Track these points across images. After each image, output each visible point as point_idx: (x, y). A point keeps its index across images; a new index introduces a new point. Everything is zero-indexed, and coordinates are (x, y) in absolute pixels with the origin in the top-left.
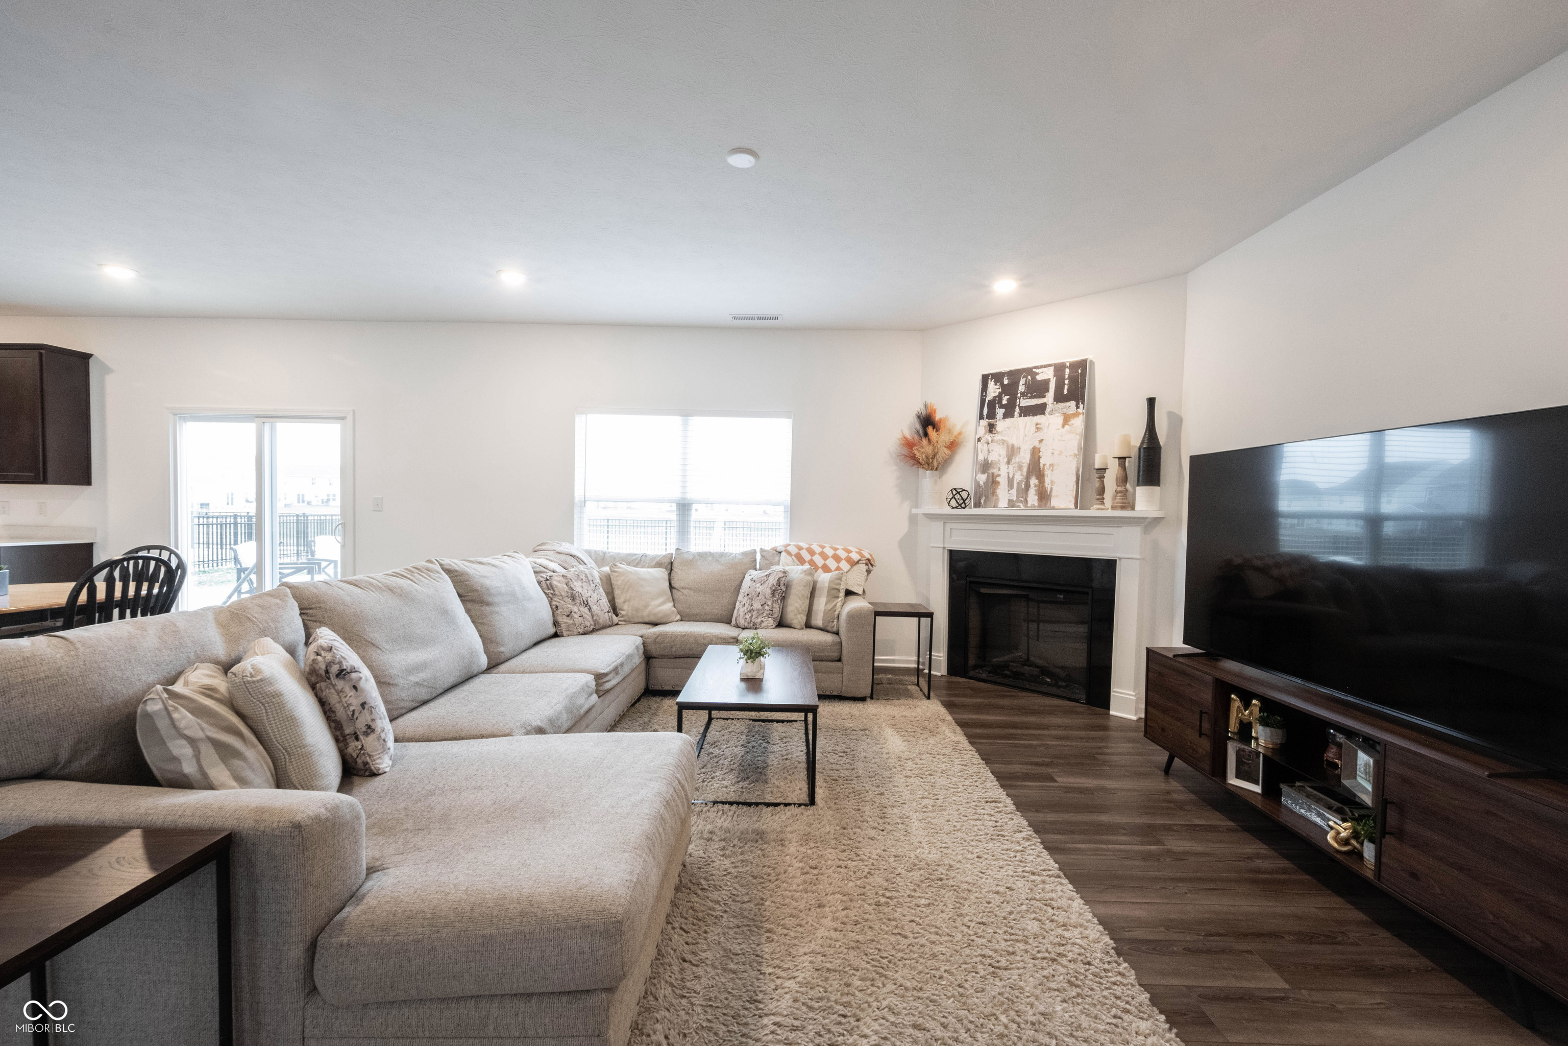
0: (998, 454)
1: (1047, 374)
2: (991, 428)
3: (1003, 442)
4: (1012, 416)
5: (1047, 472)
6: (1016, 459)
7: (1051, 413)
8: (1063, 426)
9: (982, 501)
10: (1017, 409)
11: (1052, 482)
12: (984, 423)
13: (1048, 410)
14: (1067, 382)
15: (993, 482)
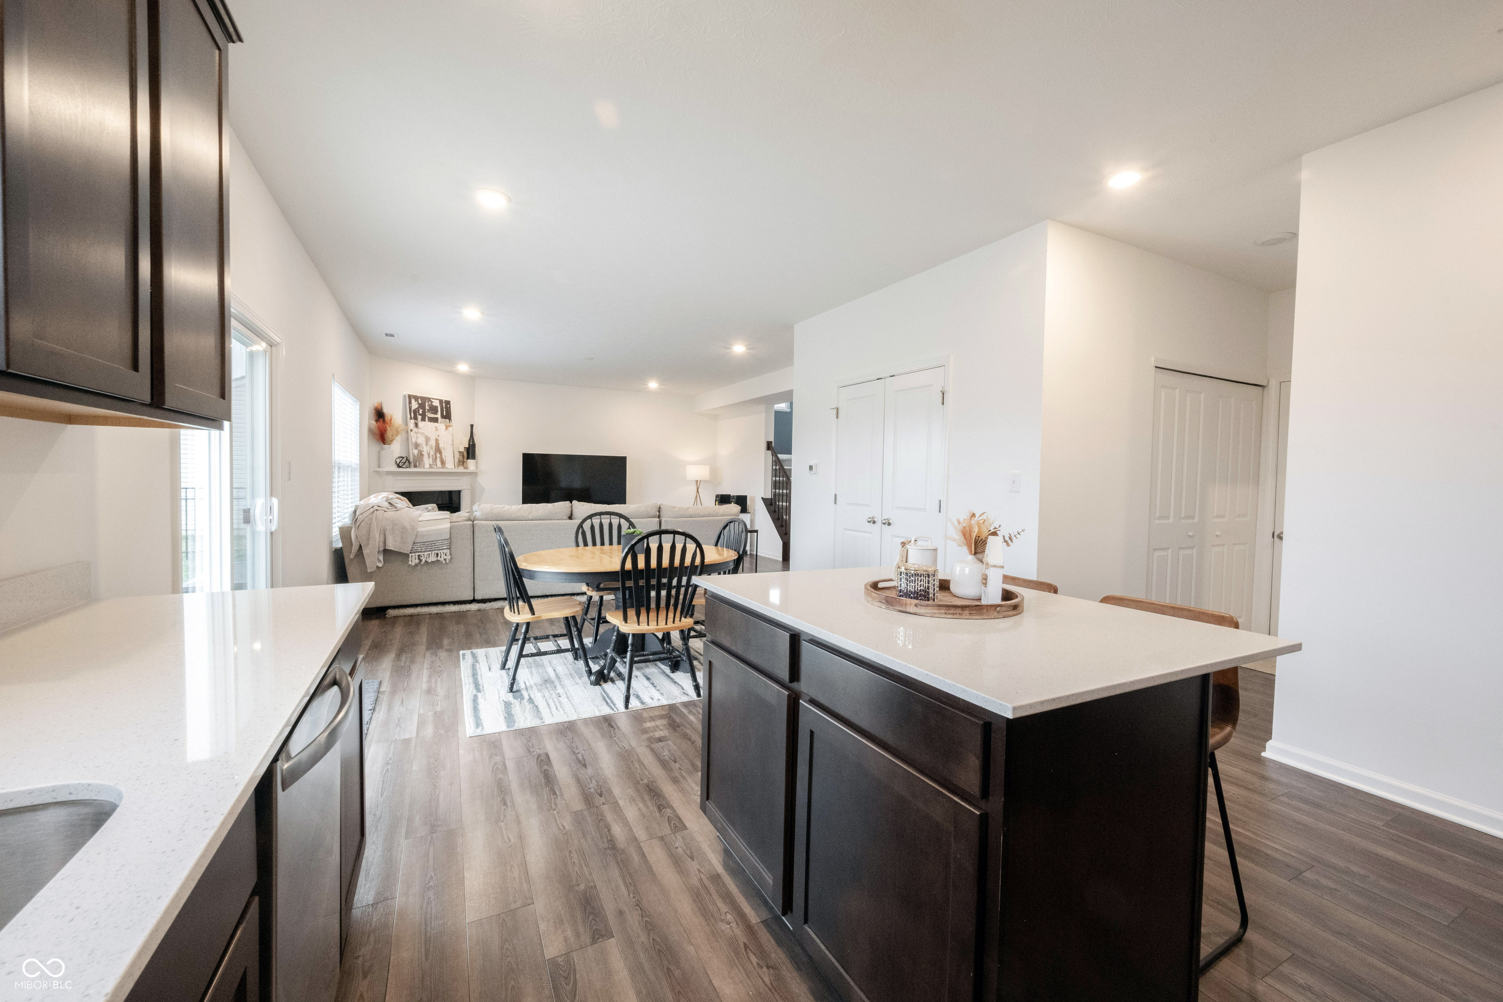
0: (421, 440)
1: (436, 403)
2: (416, 425)
3: (423, 434)
5: (443, 451)
6: (429, 444)
7: (441, 422)
8: (445, 430)
9: (417, 464)
10: (426, 417)
11: (445, 456)
12: (412, 421)
13: (439, 421)
14: (444, 409)
15: (421, 454)
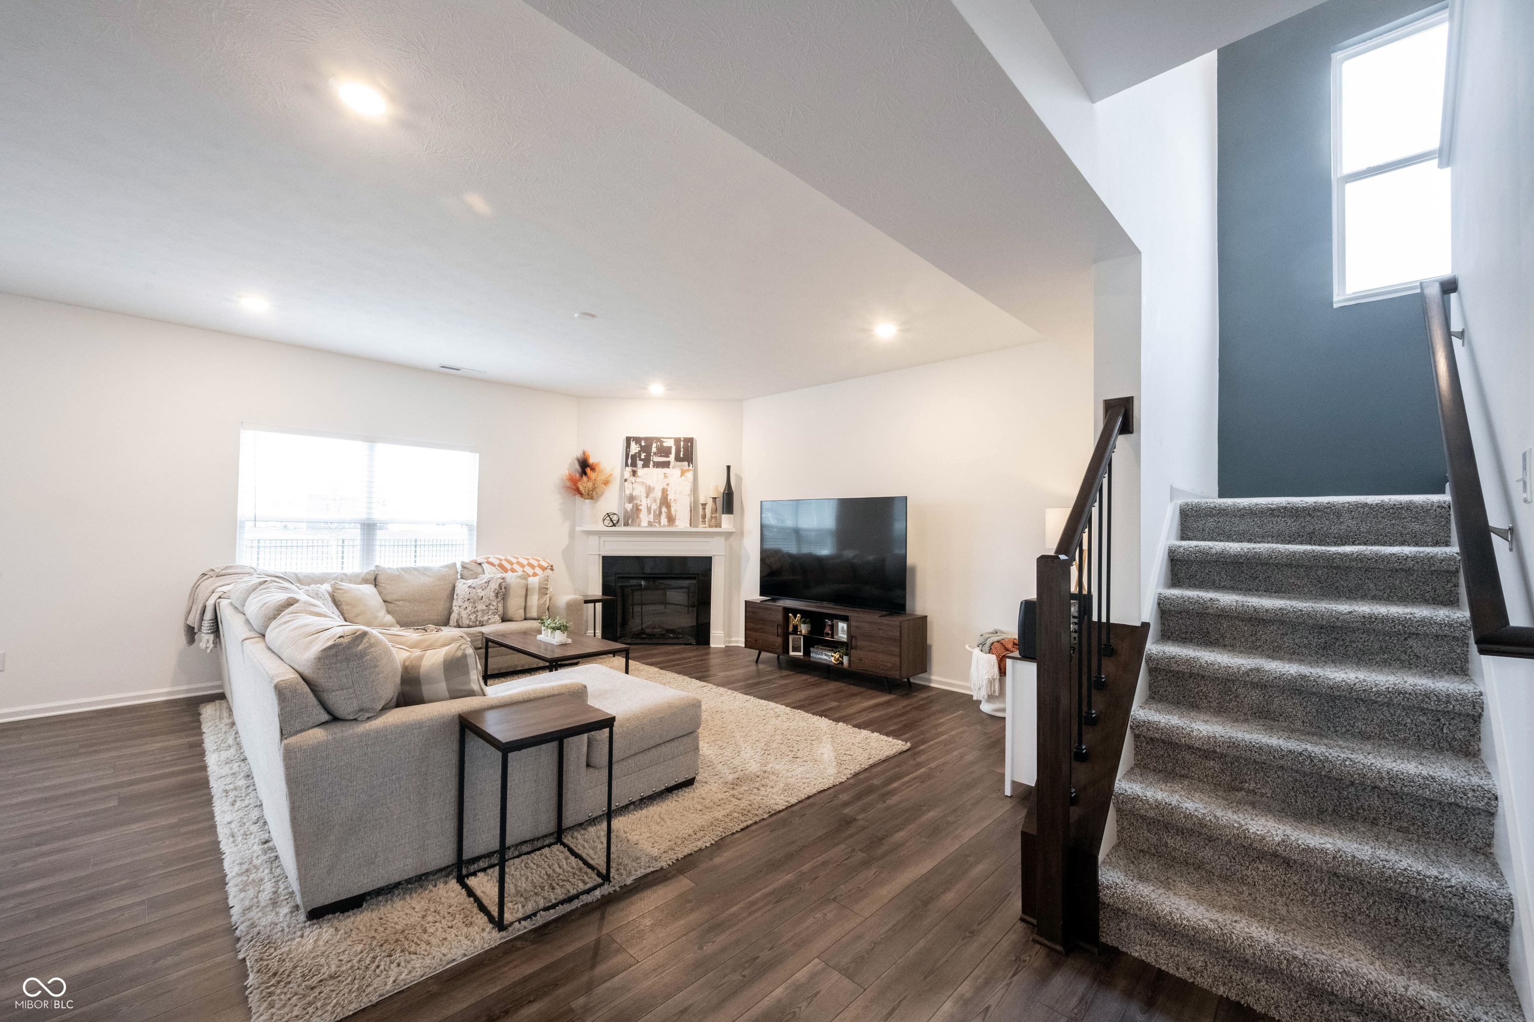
0: (639, 491)
1: (670, 443)
2: (634, 473)
3: (643, 483)
4: (649, 467)
5: (672, 504)
6: (651, 495)
7: (674, 467)
8: (681, 477)
10: (651, 462)
11: (676, 511)
12: (629, 469)
13: (671, 465)
14: (682, 450)
15: (637, 509)
